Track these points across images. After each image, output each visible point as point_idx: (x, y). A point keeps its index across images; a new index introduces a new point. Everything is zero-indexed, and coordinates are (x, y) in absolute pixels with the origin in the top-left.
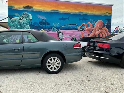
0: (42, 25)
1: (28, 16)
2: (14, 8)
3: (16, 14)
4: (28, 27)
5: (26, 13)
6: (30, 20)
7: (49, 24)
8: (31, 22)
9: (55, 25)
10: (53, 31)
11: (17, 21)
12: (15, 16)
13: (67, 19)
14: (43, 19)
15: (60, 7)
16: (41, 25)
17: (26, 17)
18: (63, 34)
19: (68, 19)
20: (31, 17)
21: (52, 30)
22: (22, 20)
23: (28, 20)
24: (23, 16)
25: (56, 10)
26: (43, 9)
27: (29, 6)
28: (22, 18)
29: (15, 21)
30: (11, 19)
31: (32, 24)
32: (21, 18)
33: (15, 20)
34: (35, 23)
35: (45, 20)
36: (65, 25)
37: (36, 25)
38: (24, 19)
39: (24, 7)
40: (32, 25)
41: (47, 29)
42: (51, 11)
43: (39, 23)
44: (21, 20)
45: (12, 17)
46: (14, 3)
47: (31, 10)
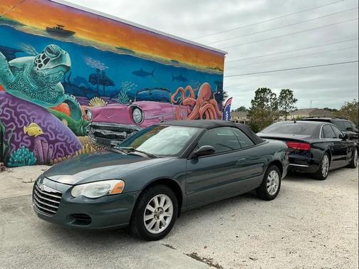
0: (95, 86)
1: (59, 58)
2: (18, 28)
3: (27, 48)
4: (59, 88)
5: (54, 47)
6: (64, 70)
7: (111, 84)
8: (67, 74)
9: (127, 86)
10: (121, 102)
11: (27, 69)
12: (23, 53)
13: (149, 74)
14: (98, 70)
15: (136, 43)
16: (92, 86)
17: (54, 60)
18: (141, 110)
19: (152, 74)
20: (68, 61)
21: (118, 100)
22: (44, 67)
23: (60, 68)
24: (48, 54)
25: (128, 48)
26: (99, 42)
27: (64, 29)
28: (42, 63)
29: (23, 69)
30: (9, 59)
31: (72, 80)
32: (40, 61)
33: (23, 66)
34: (79, 79)
35: (104, 73)
36: (147, 89)
37: (82, 85)
38: (49, 65)
39: (49, 30)
40: (69, 83)
41: (107, 96)
42: (116, 50)
43: (88, 80)
44: (40, 66)
45: (13, 54)
46: (20, 11)
47: (68, 40)
